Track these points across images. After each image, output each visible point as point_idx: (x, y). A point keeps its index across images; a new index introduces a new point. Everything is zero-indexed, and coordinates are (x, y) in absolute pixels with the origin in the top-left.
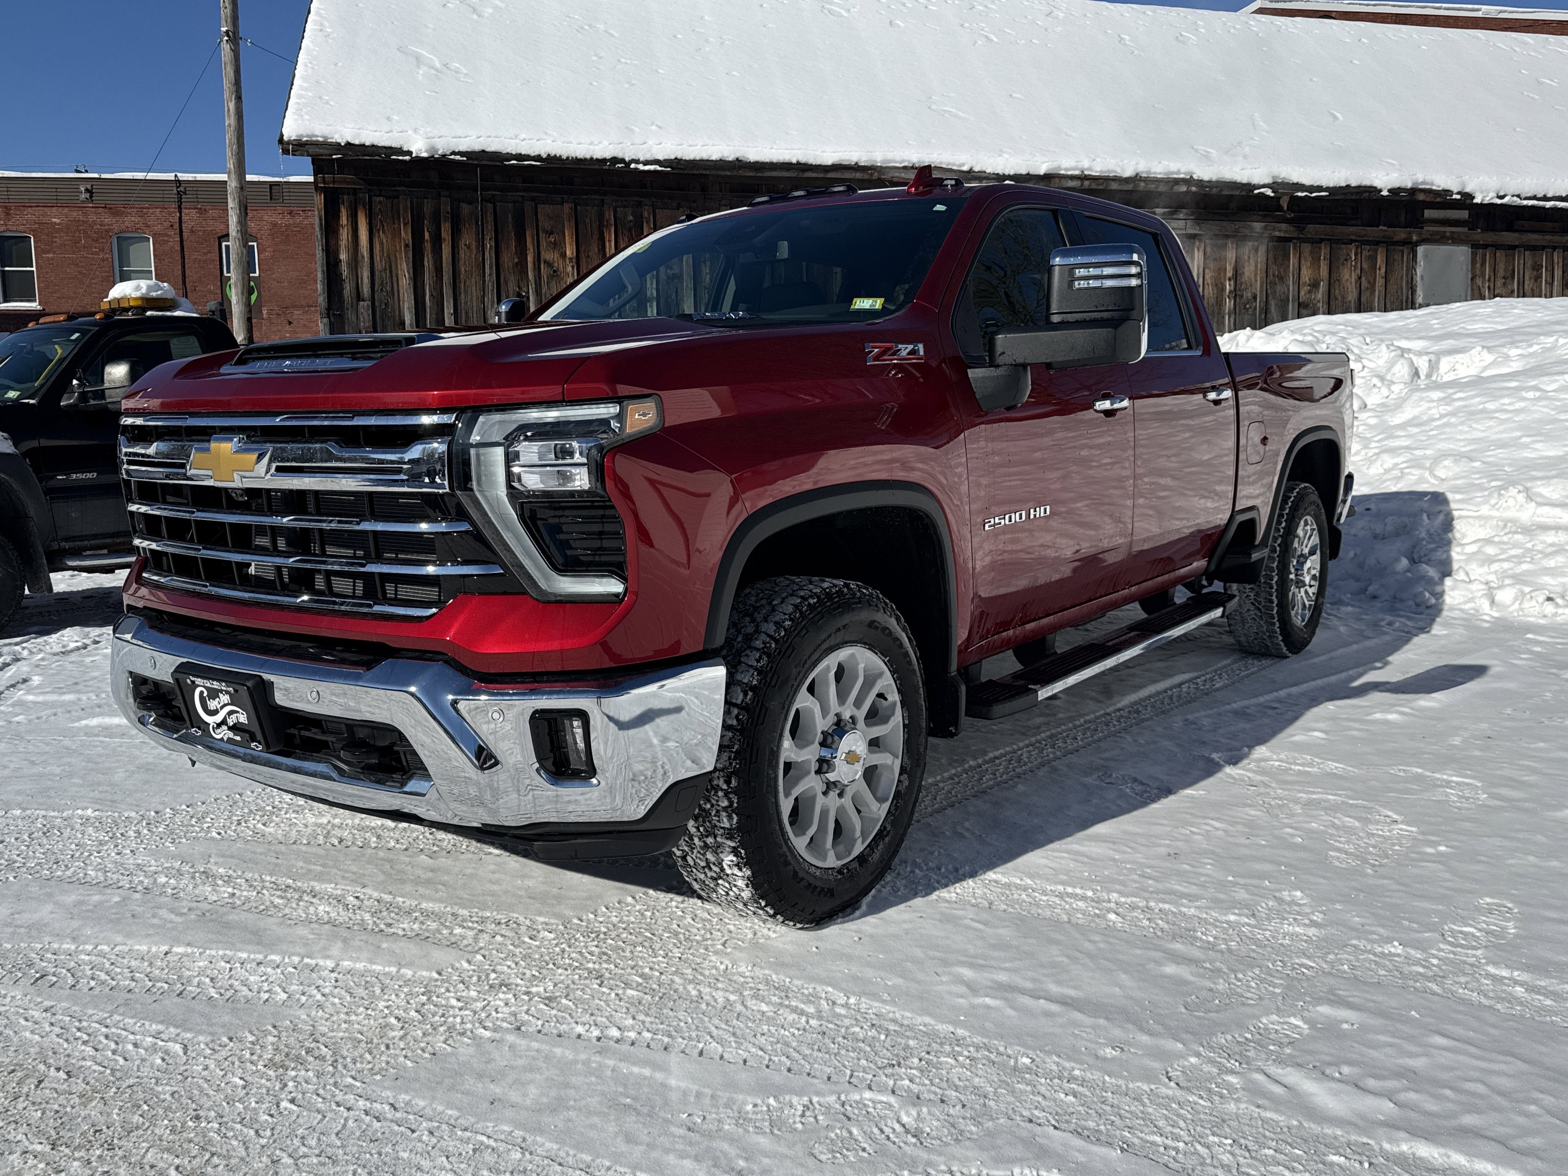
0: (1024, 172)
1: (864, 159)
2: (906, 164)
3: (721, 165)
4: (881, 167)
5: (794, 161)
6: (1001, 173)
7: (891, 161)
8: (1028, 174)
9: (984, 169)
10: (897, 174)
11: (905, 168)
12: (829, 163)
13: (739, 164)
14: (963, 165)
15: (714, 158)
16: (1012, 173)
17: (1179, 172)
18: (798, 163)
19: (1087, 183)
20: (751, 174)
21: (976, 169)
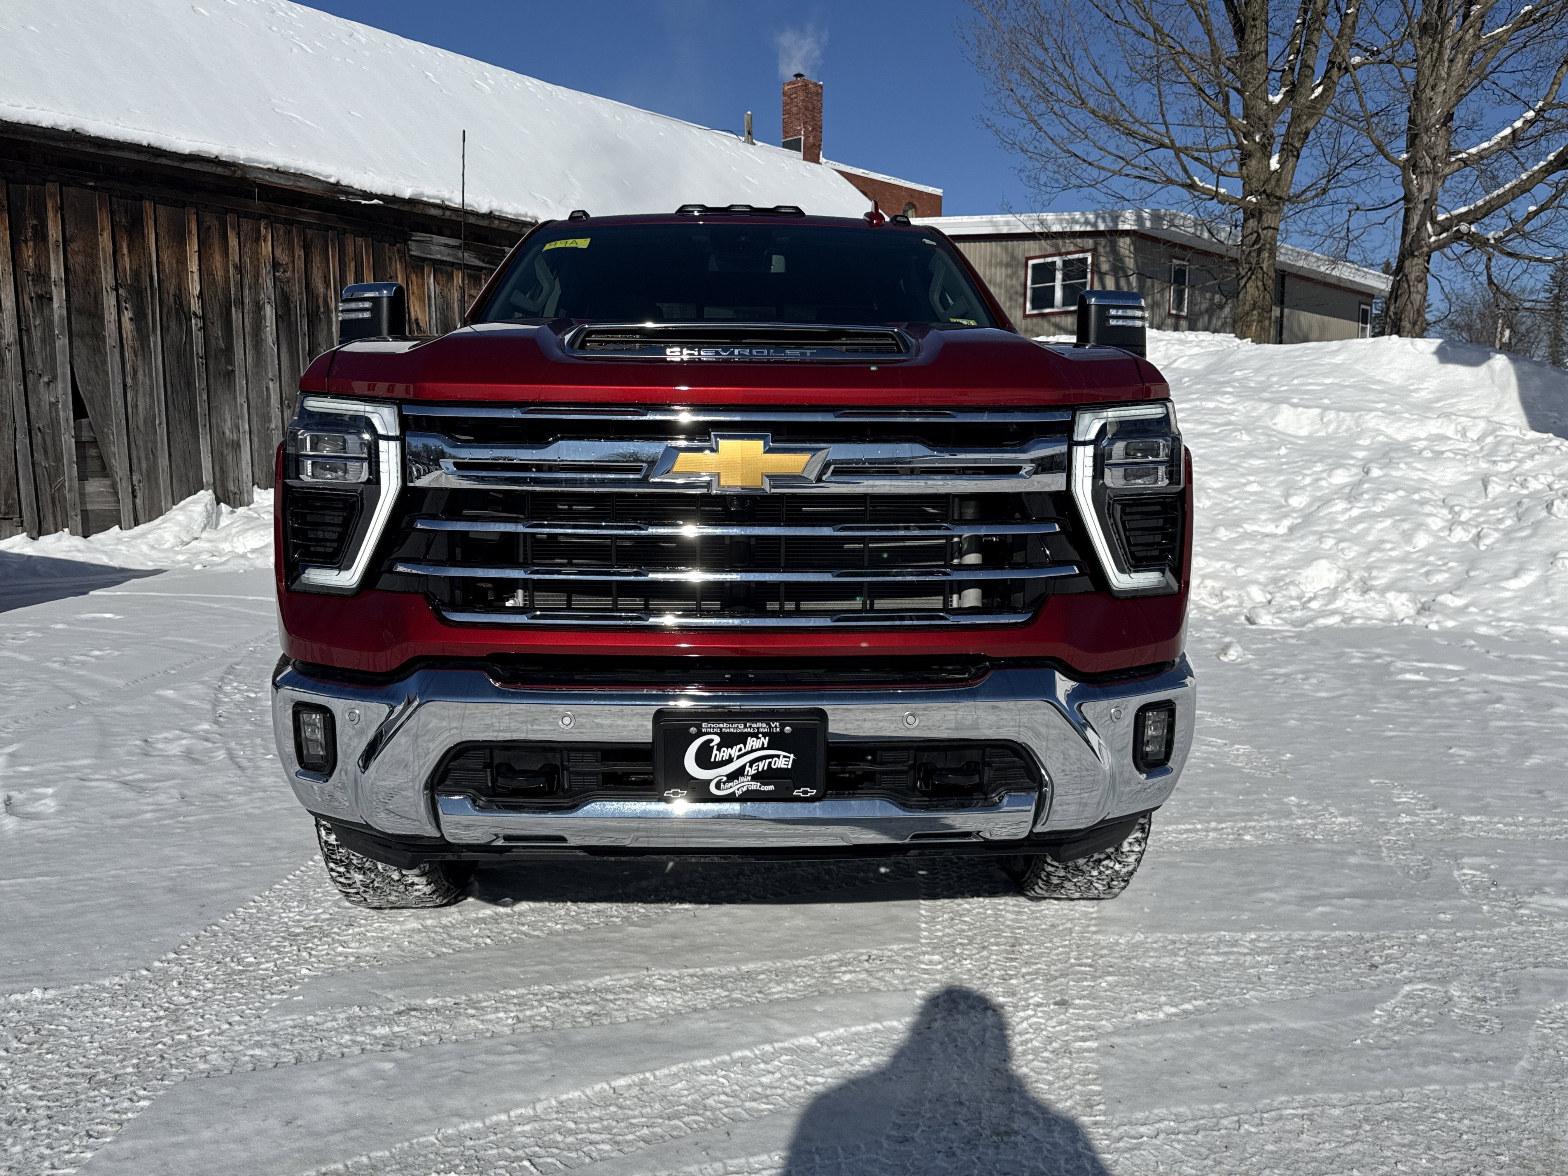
0: (390, 194)
1: (226, 153)
2: (271, 166)
3: (53, 134)
4: (244, 165)
5: (145, 143)
6: (368, 190)
7: (254, 161)
8: (394, 196)
9: (351, 184)
10: (260, 176)
11: (269, 170)
12: (187, 152)
13: (75, 137)
14: (330, 176)
15: (44, 124)
16: (379, 192)
17: (526, 216)
18: (149, 147)
19: (448, 213)
20: (92, 150)
21: (344, 182)
